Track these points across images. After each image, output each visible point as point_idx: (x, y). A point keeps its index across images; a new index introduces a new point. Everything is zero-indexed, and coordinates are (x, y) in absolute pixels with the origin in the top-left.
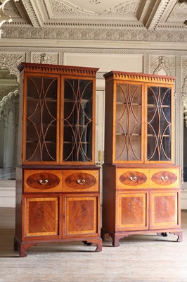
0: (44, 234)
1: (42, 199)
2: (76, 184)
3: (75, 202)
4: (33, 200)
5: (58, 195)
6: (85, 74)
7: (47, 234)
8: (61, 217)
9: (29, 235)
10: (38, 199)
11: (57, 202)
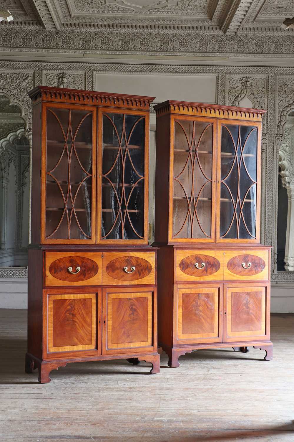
0: (75, 348)
1: (72, 297)
2: (123, 273)
3: (120, 300)
4: (59, 297)
5: (96, 289)
6: (134, 107)
7: (80, 348)
8: (100, 322)
9: (53, 350)
10: (66, 297)
11: (94, 301)
